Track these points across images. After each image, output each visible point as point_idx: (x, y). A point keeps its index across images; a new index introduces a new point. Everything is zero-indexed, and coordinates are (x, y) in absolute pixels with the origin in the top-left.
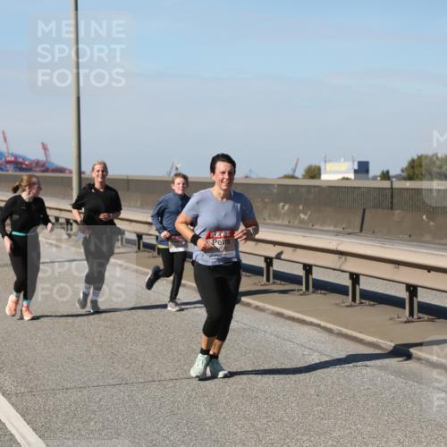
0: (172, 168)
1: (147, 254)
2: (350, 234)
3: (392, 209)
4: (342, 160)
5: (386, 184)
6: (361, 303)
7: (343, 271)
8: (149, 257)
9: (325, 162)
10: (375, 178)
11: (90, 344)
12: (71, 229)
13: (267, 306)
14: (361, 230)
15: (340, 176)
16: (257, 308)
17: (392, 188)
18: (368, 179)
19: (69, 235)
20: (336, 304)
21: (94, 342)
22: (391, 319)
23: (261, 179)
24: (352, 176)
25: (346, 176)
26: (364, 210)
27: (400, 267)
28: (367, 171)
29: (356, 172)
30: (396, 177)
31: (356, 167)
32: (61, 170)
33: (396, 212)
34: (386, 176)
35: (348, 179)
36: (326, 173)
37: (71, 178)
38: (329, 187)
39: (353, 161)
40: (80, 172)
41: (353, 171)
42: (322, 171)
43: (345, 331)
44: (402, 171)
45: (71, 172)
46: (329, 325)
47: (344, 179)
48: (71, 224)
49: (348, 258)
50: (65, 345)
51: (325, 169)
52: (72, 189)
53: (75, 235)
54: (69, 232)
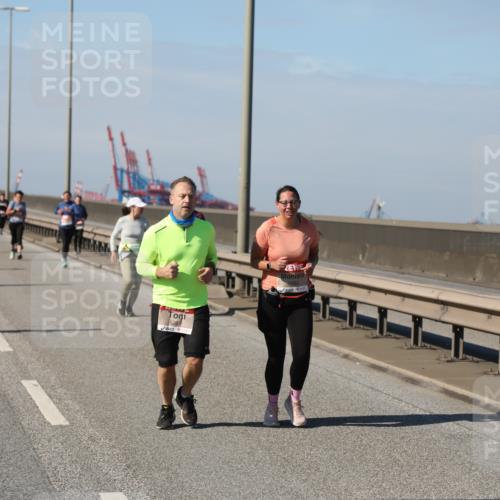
0: (371, 208)
1: (334, 324)
8: (338, 328)
11: (254, 445)
12: (233, 286)
19: (230, 295)
21: (259, 441)
32: (222, 205)
37: (236, 216)
40: (248, 209)
45: (236, 208)
48: (233, 279)
50: (221, 443)
52: (236, 232)
53: (237, 293)
54: (230, 290)
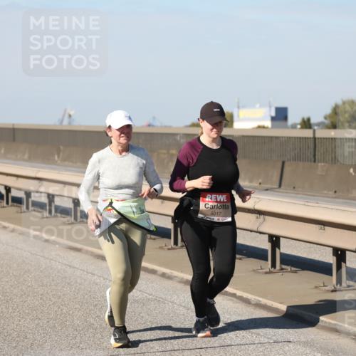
0: (64, 116)
2: (267, 190)
3: (315, 161)
4: (258, 105)
5: (308, 133)
6: (282, 269)
7: (261, 233)
9: (239, 107)
10: (294, 127)
13: (176, 273)
14: (280, 186)
15: (255, 124)
16: (163, 275)
17: (315, 138)
18: (286, 127)
20: (254, 271)
22: (316, 287)
23: (166, 127)
24: (268, 123)
25: (262, 123)
26: (283, 163)
27: (326, 228)
28: (286, 118)
29: (273, 119)
30: (319, 124)
31: (273, 114)
33: (320, 164)
34: (306, 124)
35: (264, 127)
36: (240, 120)
38: (243, 136)
39: (270, 107)
41: (270, 118)
42: (235, 118)
43: (264, 301)
44: (325, 118)
46: (245, 295)
47: (259, 127)
49: (267, 217)
51: (238, 116)
